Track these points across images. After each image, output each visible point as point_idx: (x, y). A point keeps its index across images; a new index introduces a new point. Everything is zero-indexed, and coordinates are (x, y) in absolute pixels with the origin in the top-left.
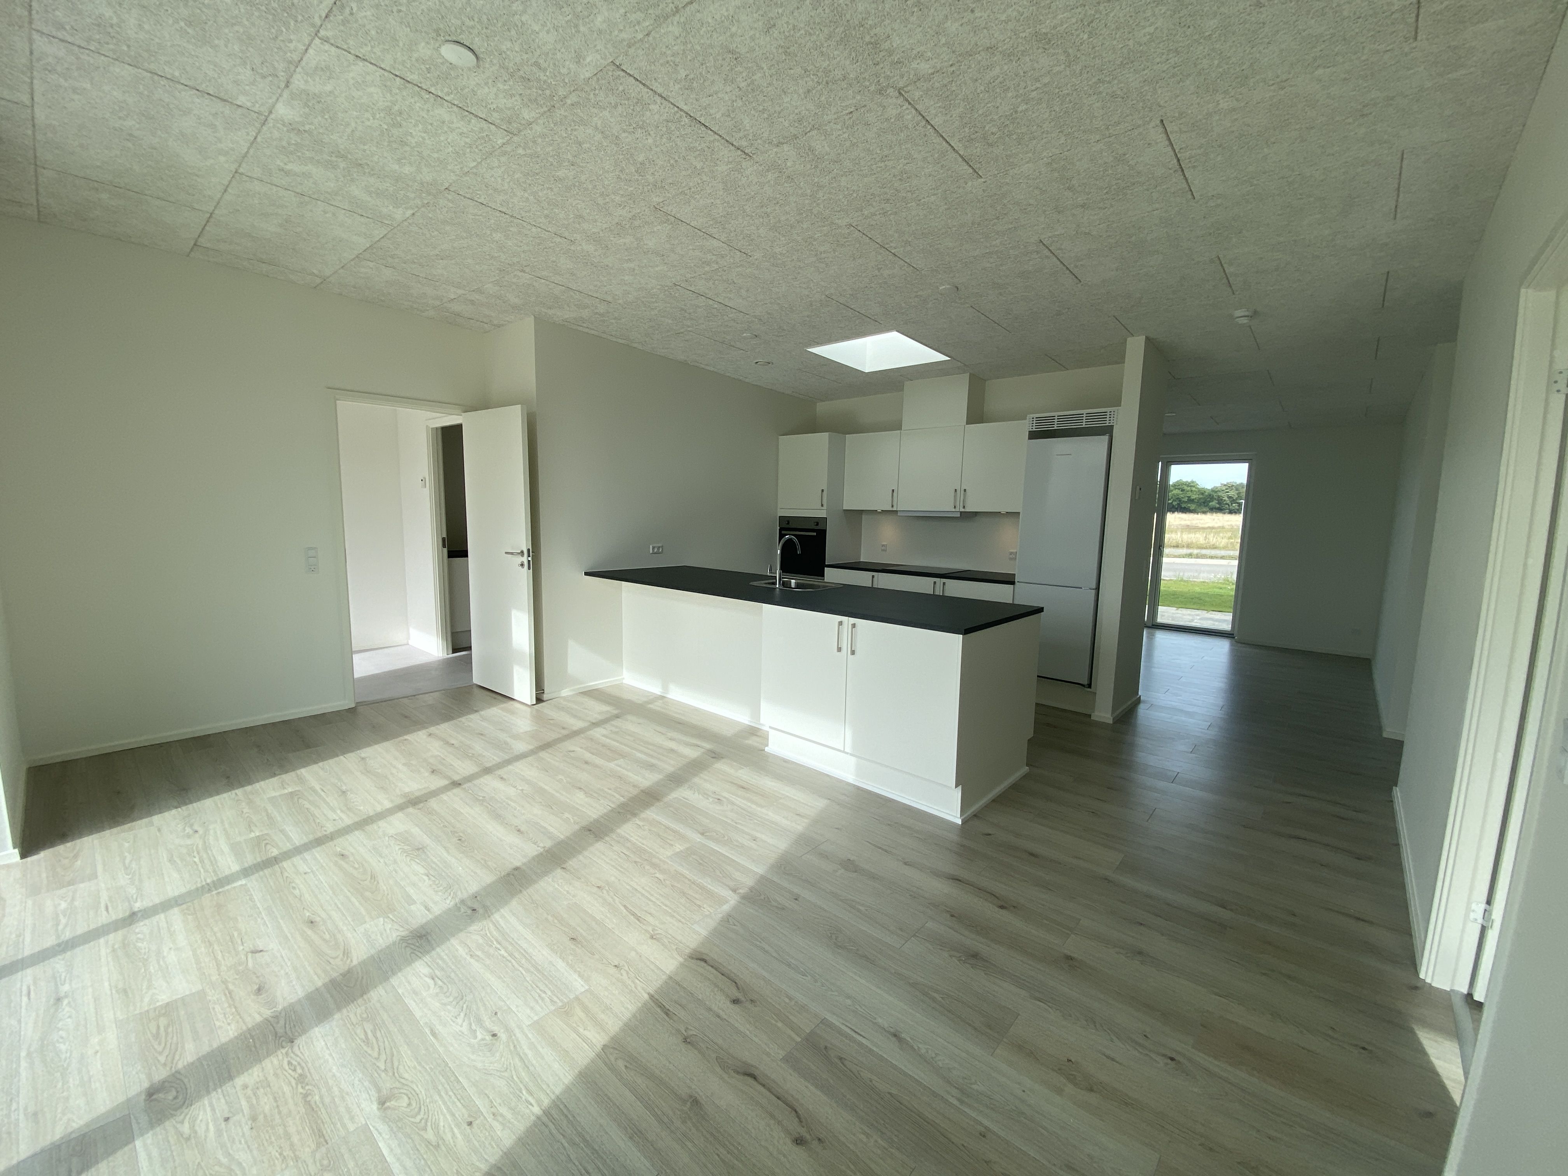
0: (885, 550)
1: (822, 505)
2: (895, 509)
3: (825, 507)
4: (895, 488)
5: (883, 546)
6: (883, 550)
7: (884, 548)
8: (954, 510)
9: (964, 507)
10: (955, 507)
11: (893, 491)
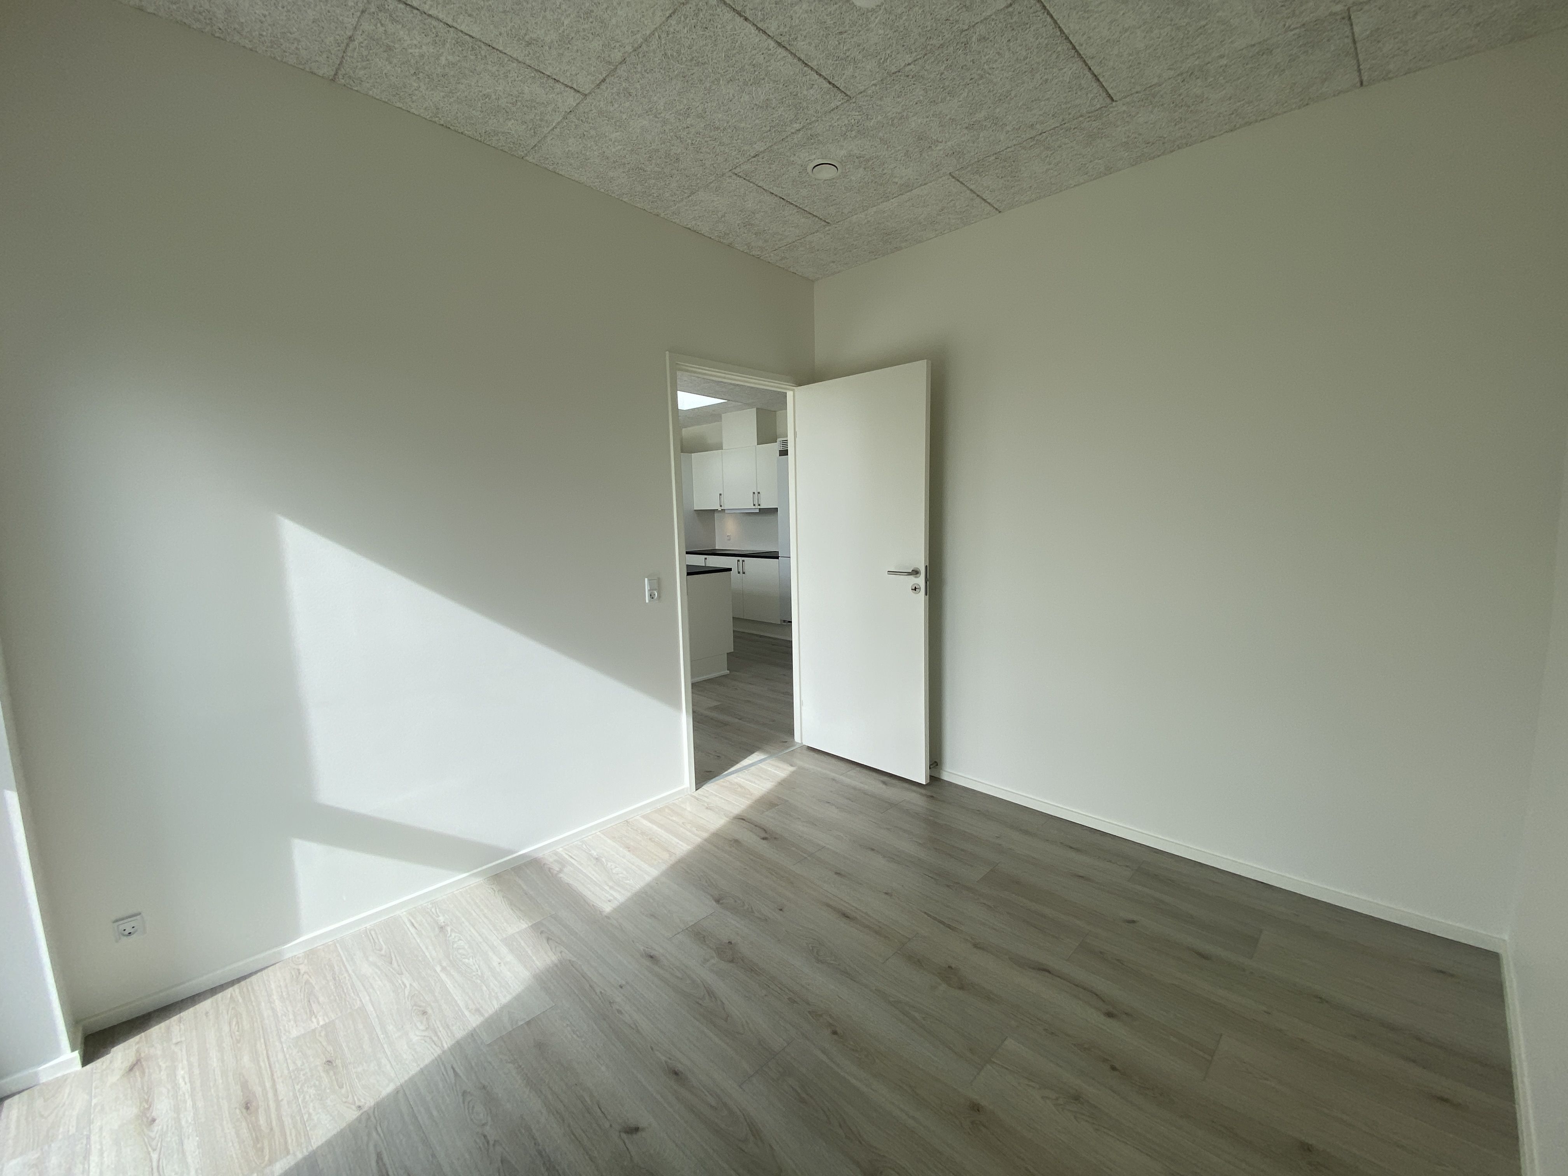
2: (722, 508)
4: (721, 491)
5: (728, 536)
6: (728, 540)
8: (754, 507)
9: (759, 505)
10: (754, 505)
11: (720, 495)
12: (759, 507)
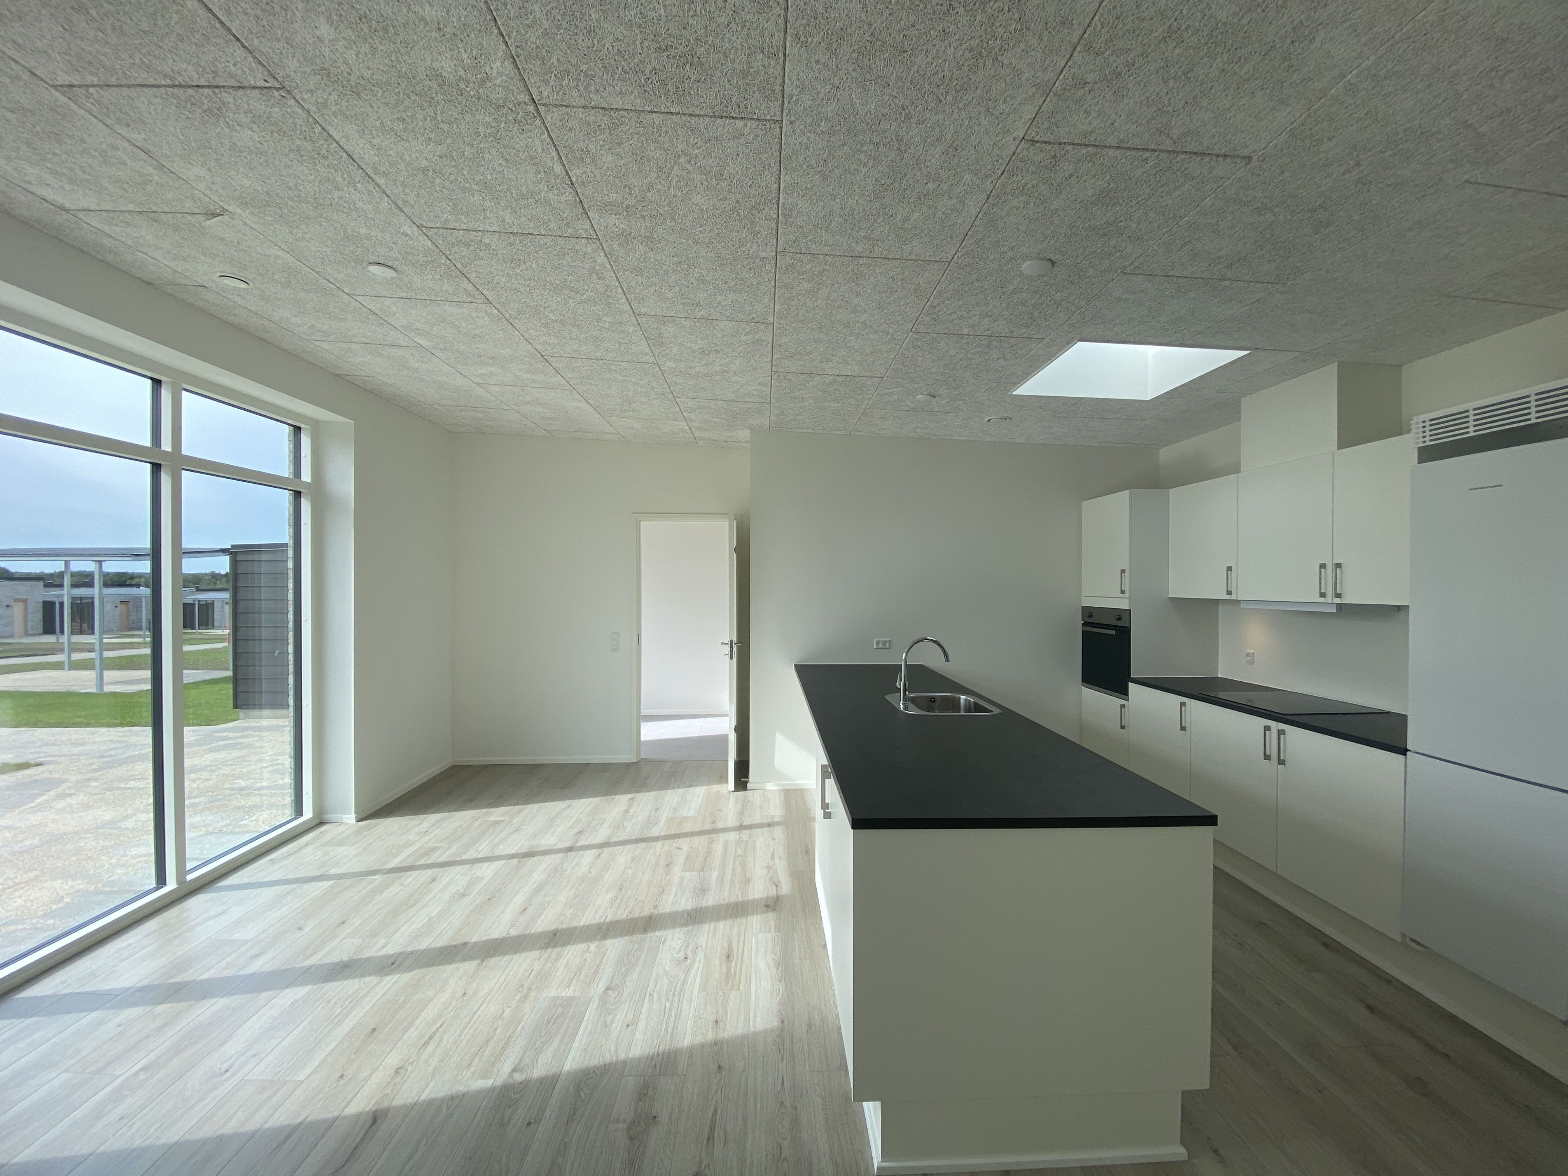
0: (1251, 663)
1: (1123, 592)
2: (1233, 597)
3: (1127, 595)
4: (1232, 564)
5: (1248, 655)
6: (1248, 662)
7: (1251, 659)
8: (1322, 600)
9: (1339, 595)
10: (1323, 595)
11: (1229, 569)
12: (1338, 601)
